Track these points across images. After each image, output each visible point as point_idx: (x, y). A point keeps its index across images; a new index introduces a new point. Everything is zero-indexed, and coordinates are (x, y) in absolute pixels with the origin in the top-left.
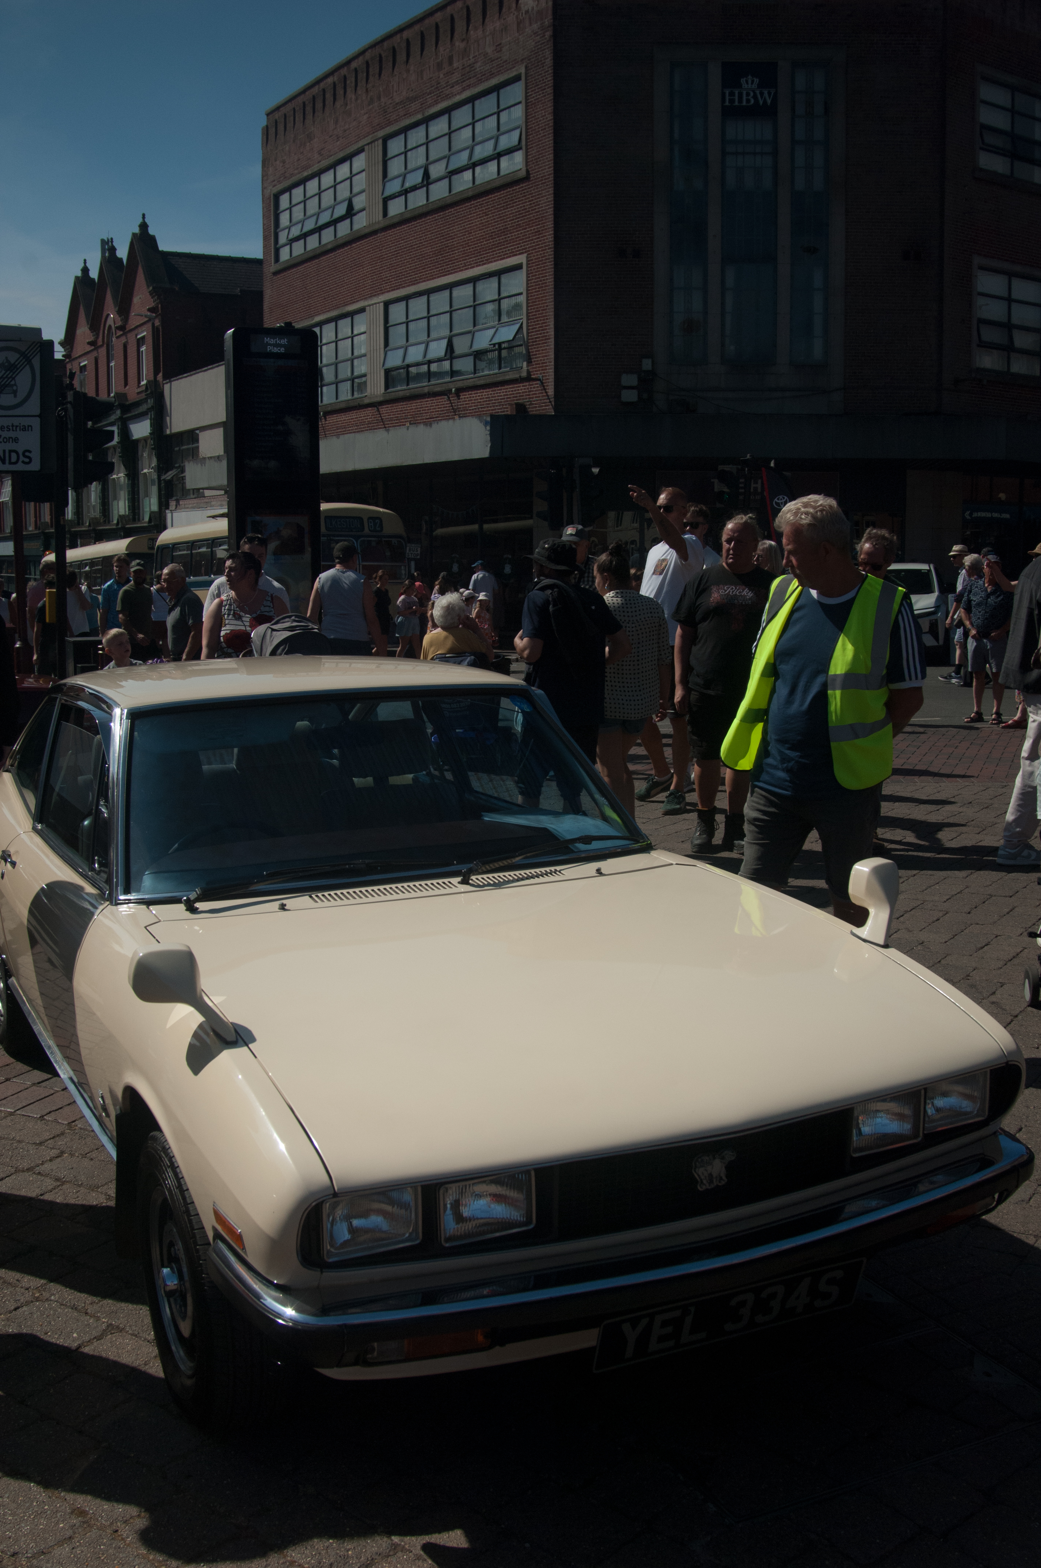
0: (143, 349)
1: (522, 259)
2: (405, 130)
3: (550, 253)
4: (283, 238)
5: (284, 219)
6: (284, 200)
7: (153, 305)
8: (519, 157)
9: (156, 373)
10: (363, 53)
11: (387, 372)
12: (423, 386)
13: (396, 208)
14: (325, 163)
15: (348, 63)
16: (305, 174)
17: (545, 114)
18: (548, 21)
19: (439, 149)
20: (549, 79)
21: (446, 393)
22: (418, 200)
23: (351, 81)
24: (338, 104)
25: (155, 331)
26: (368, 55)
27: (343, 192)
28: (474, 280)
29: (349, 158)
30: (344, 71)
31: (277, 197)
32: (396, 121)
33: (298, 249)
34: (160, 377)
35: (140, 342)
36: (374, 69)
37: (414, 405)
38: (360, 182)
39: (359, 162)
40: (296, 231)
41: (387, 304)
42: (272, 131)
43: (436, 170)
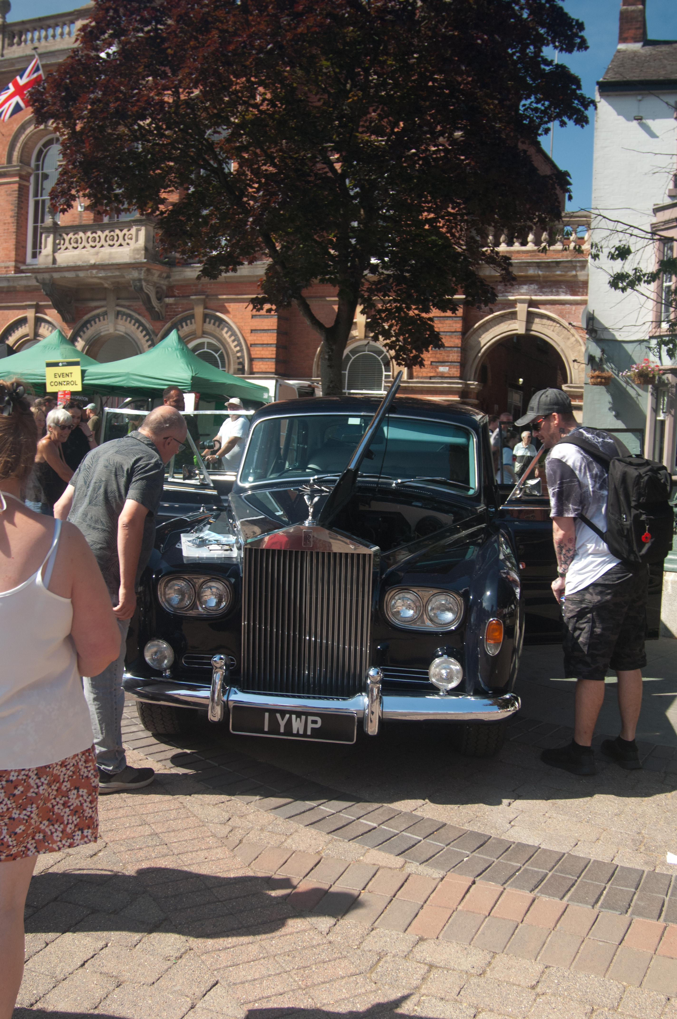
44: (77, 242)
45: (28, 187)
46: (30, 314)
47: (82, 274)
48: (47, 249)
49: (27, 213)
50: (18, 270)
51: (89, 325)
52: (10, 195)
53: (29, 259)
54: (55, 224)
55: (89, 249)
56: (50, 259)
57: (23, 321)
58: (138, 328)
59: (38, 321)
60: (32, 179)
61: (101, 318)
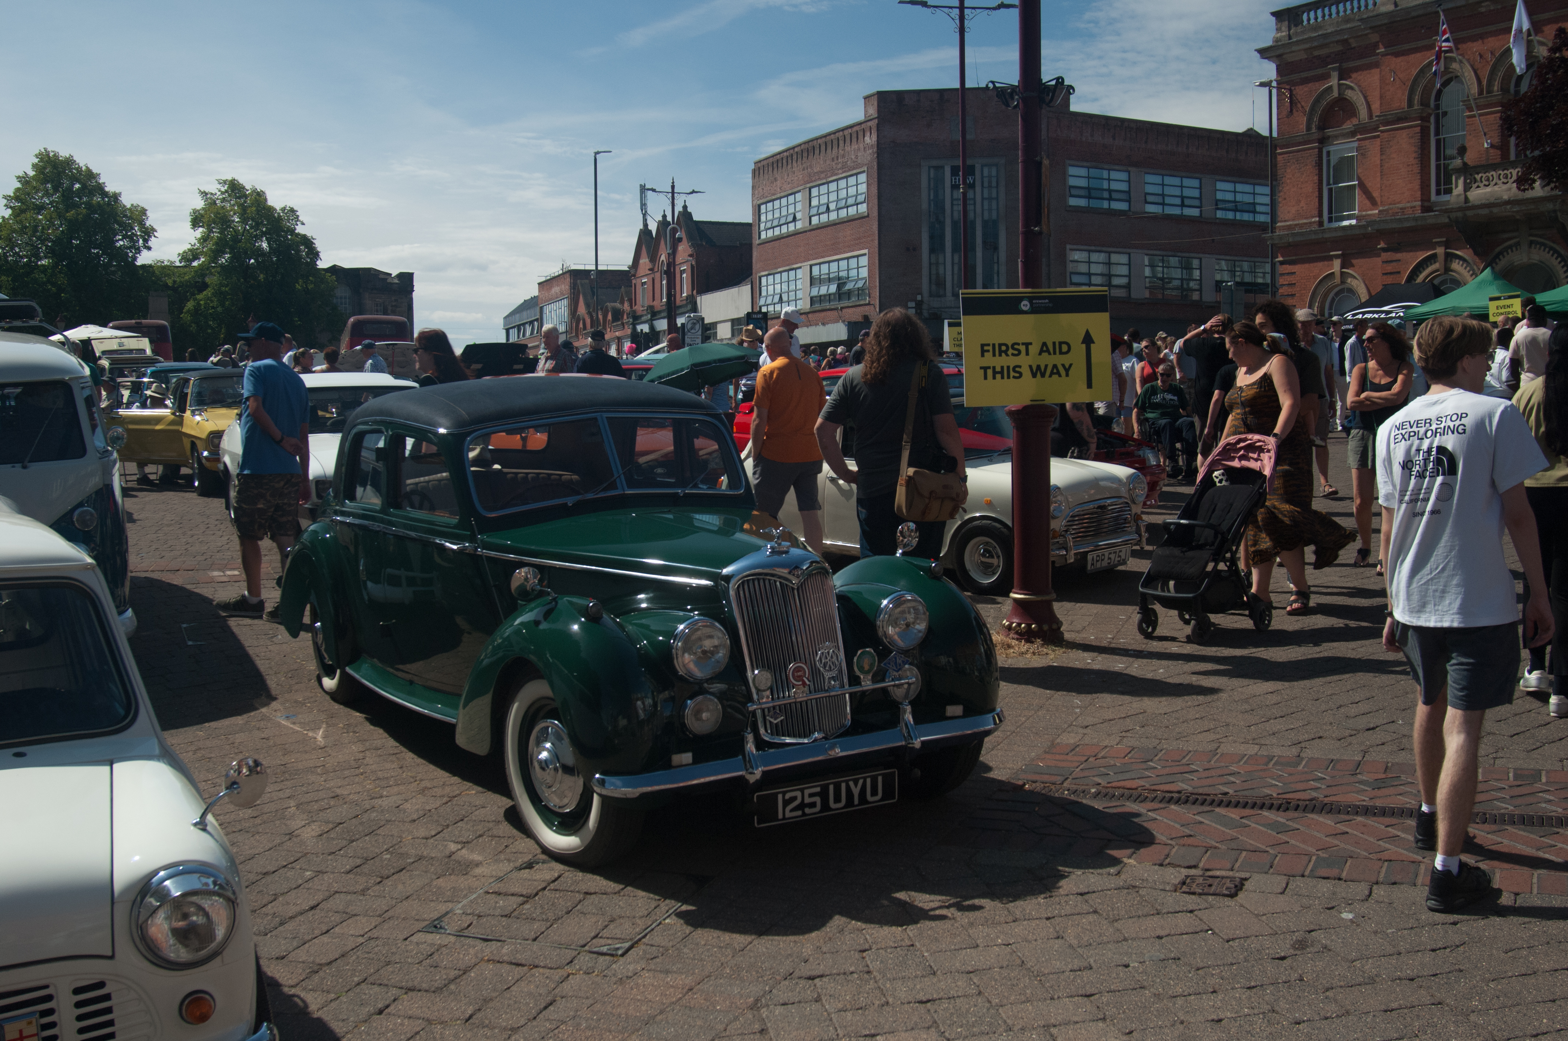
0: (684, 275)
1: (866, 251)
2: (819, 186)
3: (877, 250)
4: (762, 226)
5: (763, 218)
6: (763, 207)
7: (690, 252)
8: (865, 205)
9: (693, 290)
10: (800, 145)
11: (812, 298)
12: (827, 305)
13: (815, 220)
14: (783, 194)
15: (793, 148)
16: (774, 197)
17: (874, 190)
18: (875, 150)
19: (833, 197)
20: (876, 174)
21: (836, 309)
22: (824, 218)
23: (795, 157)
24: (789, 166)
25: (692, 266)
26: (803, 146)
27: (791, 210)
28: (848, 258)
29: (794, 193)
30: (791, 151)
31: (759, 206)
32: (815, 181)
33: (770, 233)
34: (695, 292)
35: (682, 272)
36: (805, 154)
37: (823, 314)
38: (799, 206)
39: (799, 196)
40: (769, 225)
41: (811, 266)
42: (757, 173)
43: (832, 206)
44: (1488, 180)
45: (1429, 127)
46: (1440, 251)
47: (1495, 210)
48: (1458, 189)
49: (1429, 152)
50: (1426, 209)
51: (1501, 257)
52: (1412, 137)
53: (1433, 197)
54: (1465, 164)
55: (1501, 185)
56: (1462, 198)
57: (1433, 258)
58: (1552, 255)
59: (1449, 257)
60: (1432, 119)
61: (1514, 249)
